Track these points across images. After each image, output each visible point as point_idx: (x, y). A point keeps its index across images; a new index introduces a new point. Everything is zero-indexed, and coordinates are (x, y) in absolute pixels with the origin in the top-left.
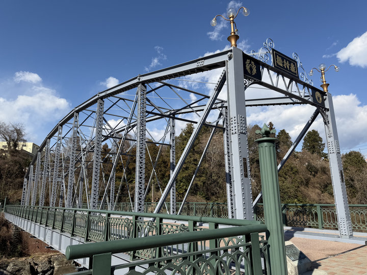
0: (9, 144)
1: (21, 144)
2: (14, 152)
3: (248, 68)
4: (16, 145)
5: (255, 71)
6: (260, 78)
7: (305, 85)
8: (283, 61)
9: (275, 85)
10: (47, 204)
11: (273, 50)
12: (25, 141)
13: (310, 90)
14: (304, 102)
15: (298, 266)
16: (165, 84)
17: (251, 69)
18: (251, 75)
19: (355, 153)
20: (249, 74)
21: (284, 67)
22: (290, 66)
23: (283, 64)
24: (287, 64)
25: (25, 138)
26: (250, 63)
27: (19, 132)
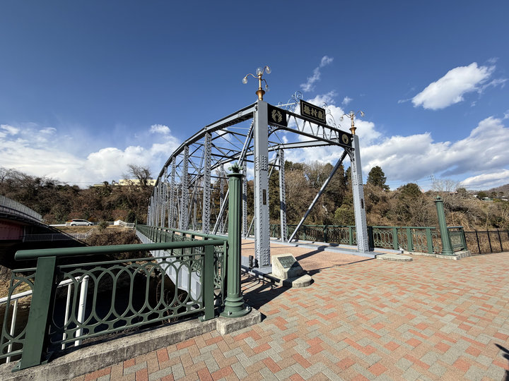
0: (141, 181)
1: (149, 181)
2: (145, 187)
3: (274, 116)
4: (146, 182)
5: (280, 119)
6: (286, 124)
7: (332, 129)
8: (311, 109)
9: (301, 130)
10: (166, 225)
11: (301, 101)
12: (151, 179)
13: (337, 133)
14: (331, 143)
15: (288, 272)
16: (228, 132)
17: (277, 117)
18: (277, 122)
19: (413, 184)
20: (273, 121)
21: (311, 115)
22: (317, 114)
23: (311, 112)
24: (314, 112)
25: (151, 176)
26: (277, 112)
27: (146, 172)
